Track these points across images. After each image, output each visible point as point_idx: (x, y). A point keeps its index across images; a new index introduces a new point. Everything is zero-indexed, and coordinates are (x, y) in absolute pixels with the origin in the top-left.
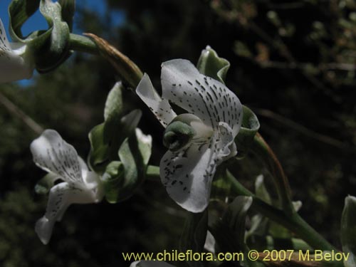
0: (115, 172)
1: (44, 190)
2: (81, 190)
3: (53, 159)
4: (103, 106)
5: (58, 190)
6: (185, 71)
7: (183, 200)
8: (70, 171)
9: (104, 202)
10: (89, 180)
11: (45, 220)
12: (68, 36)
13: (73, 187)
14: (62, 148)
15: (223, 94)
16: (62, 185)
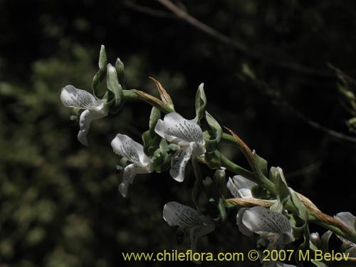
0: (159, 156)
1: (121, 168)
2: (141, 167)
3: (124, 151)
4: (149, 119)
5: (128, 169)
6: (175, 119)
7: (176, 176)
8: (133, 158)
9: (154, 173)
10: (145, 161)
11: (123, 184)
12: (122, 92)
13: (136, 166)
14: (128, 145)
15: (194, 128)
16: (131, 166)
